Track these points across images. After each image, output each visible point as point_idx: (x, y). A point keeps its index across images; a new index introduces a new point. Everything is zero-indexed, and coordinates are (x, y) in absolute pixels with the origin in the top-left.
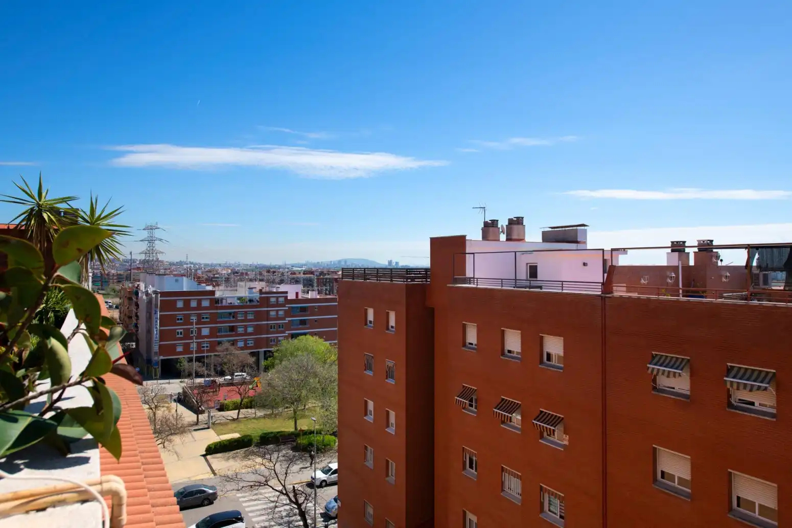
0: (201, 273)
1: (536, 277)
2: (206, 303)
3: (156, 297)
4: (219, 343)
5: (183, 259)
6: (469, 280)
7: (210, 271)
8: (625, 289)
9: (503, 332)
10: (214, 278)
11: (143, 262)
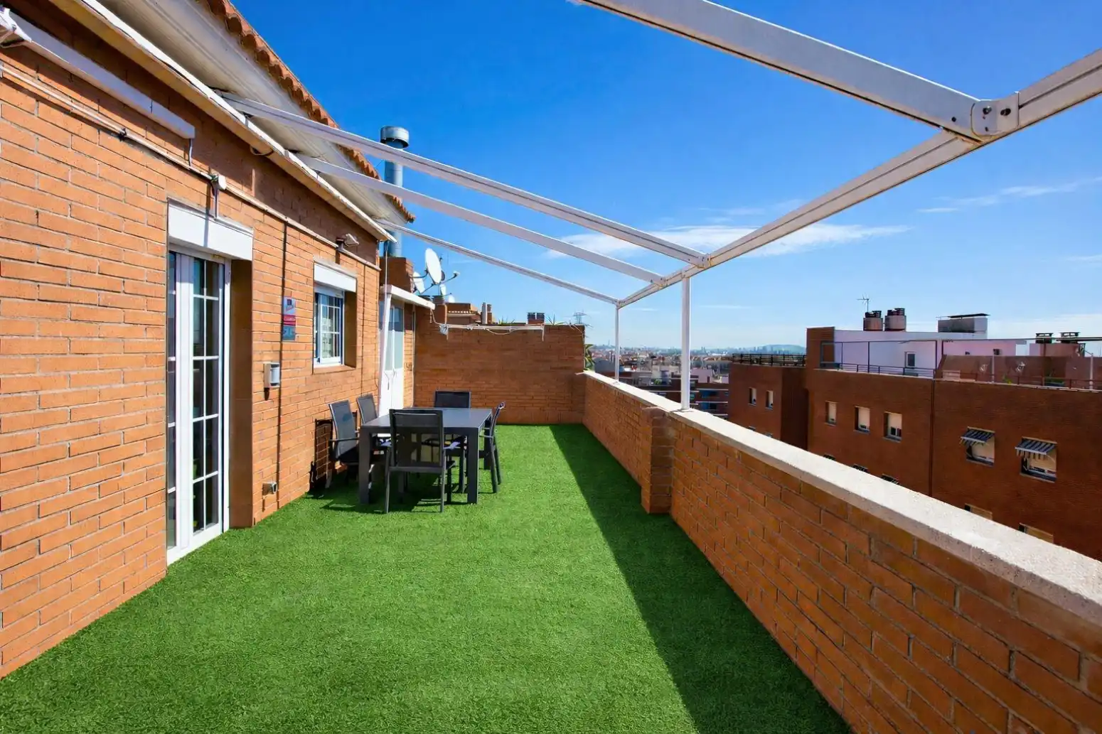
1: (914, 365)
5: (606, 344)
6: (838, 366)
7: (629, 355)
8: (959, 375)
9: (857, 410)
10: (633, 361)
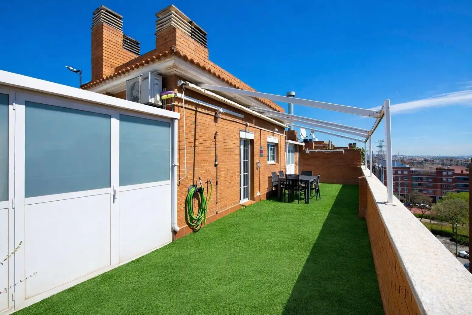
0: (406, 160)
2: (406, 172)
3: (383, 169)
4: (413, 190)
10: (413, 162)
11: (378, 155)
